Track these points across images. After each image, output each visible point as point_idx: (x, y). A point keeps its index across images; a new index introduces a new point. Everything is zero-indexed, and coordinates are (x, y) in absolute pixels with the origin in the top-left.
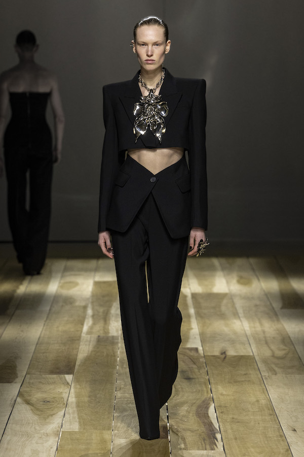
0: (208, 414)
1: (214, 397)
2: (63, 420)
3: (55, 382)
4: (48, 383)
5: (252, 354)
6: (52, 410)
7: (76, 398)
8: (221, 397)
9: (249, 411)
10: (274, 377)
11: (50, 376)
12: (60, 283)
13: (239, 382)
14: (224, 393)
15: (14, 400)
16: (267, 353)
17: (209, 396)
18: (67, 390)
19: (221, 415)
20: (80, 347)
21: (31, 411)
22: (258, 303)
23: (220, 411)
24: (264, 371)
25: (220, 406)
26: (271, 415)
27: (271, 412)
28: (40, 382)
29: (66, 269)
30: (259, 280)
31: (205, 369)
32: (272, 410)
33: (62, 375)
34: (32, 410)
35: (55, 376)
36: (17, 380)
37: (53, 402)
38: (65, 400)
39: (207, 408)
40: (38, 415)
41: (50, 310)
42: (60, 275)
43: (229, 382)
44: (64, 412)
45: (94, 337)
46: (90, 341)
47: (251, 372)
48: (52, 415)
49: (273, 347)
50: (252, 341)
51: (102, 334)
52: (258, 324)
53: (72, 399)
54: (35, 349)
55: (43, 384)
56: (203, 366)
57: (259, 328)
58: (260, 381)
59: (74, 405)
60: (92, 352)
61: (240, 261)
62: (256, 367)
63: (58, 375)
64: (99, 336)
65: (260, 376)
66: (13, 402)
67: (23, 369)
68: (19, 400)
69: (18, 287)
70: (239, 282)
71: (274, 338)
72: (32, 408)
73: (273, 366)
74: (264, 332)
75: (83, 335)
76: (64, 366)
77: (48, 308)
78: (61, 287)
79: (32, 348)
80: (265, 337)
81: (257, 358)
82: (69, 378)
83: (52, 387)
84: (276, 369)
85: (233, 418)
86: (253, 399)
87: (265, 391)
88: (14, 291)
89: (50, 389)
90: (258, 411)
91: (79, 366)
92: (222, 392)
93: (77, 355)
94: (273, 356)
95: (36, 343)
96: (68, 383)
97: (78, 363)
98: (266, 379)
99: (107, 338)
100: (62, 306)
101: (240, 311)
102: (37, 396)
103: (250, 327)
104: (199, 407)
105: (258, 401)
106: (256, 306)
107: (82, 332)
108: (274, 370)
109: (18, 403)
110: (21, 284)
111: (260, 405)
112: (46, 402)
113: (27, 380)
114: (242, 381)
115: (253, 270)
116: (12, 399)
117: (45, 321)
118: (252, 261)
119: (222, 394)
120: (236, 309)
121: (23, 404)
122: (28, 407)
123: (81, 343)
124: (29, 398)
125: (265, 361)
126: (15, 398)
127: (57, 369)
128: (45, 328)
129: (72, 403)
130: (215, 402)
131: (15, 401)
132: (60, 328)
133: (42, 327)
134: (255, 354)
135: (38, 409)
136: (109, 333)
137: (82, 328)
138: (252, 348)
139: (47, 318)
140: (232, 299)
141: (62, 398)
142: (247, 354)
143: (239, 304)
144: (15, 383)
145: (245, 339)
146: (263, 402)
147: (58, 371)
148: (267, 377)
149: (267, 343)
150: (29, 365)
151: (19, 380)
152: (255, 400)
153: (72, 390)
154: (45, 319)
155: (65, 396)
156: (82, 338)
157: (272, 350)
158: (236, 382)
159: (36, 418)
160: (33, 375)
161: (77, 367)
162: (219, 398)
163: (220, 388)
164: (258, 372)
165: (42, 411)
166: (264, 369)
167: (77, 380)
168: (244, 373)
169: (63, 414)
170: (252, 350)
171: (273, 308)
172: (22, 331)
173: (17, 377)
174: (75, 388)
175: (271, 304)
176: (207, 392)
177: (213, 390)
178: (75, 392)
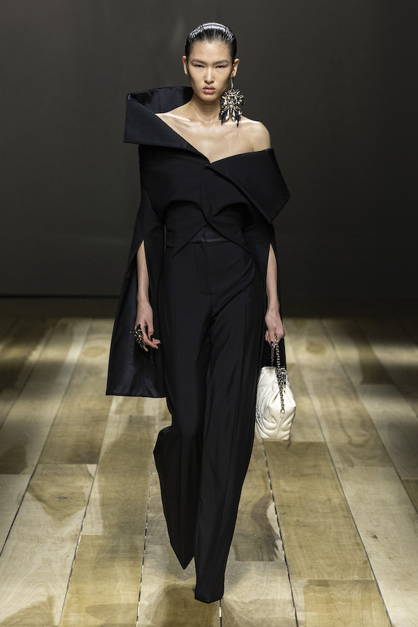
0: (266, 515)
1: (275, 494)
2: (83, 521)
3: (74, 474)
4: (65, 475)
5: (323, 441)
6: (70, 509)
7: (100, 493)
8: (284, 495)
9: (318, 512)
10: (350, 470)
11: (69, 466)
12: (83, 348)
13: (306, 475)
14: (288, 489)
15: (21, 496)
16: (343, 440)
17: (268, 492)
18: (89, 484)
19: (283, 516)
20: (107, 430)
21: (43, 510)
22: (332, 376)
23: (282, 511)
24: (338, 462)
25: (282, 506)
26: (345, 517)
27: (346, 514)
28: (55, 473)
29: (91, 331)
30: (334, 347)
31: (263, 458)
32: (347, 512)
33: (84, 465)
34: (44, 508)
35: (74, 466)
36: (26, 470)
37: (72, 499)
38: (87, 496)
39: (266, 507)
40: (52, 514)
41: (70, 382)
42: (83, 339)
43: (293, 476)
44: (84, 511)
45: (125, 417)
46: (120, 422)
47: (321, 463)
48: (69, 515)
49: (350, 432)
50: (323, 424)
51: (134, 413)
52: (331, 404)
53: (96, 496)
54: (50, 432)
55: (59, 475)
56: (262, 455)
57: (332, 408)
58: (333, 474)
59: (98, 503)
60: (122, 435)
61: (310, 324)
62: (328, 456)
63: (78, 465)
64: (131, 416)
65: (332, 468)
66: (20, 498)
67: (33, 457)
68: (28, 495)
69: (30, 354)
70: (308, 349)
71: (352, 420)
72: (45, 505)
73: (350, 456)
74: (339, 413)
75: (111, 414)
76: (86, 454)
77: (67, 380)
78: (85, 353)
79: (46, 430)
80: (340, 420)
81: (329, 446)
82: (92, 468)
83: (70, 479)
84: (354, 459)
85: (298, 521)
86: (323, 497)
87: (339, 487)
88: (25, 358)
89: (67, 483)
90: (330, 513)
91: (105, 453)
92: (286, 488)
93: (102, 439)
94: (350, 443)
95: (51, 424)
96: (90, 475)
97: (104, 449)
98: (340, 471)
99: (142, 418)
100: (86, 378)
101: (310, 386)
102: (51, 490)
103: (322, 407)
104: (256, 506)
105: (329, 500)
106: (330, 380)
107: (109, 410)
108: (351, 461)
109: (27, 500)
110: (34, 349)
111: (333, 505)
112: (62, 498)
113: (39, 470)
114: (311, 474)
115: (327, 334)
116: (19, 494)
117: (64, 397)
118: (326, 323)
119: (285, 491)
120: (304, 383)
121: (33, 500)
122: (39, 504)
123: (108, 425)
124: (40, 493)
125: (340, 450)
126: (23, 493)
127: (78, 456)
128: (63, 405)
129: (95, 500)
130: (276, 500)
131: (23, 497)
132: (83, 406)
133: (59, 404)
134: (327, 440)
135: (51, 507)
136: (143, 412)
137: (110, 405)
138: (325, 433)
139: (66, 392)
140: (299, 371)
141: (83, 493)
142: (317, 440)
143: (308, 377)
144: (24, 474)
145: (316, 421)
146: (336, 501)
147: (78, 459)
148: (342, 469)
149: (342, 426)
150: (42, 451)
151: (29, 470)
152: (326, 498)
153: (96, 484)
154: (63, 393)
155: (86, 491)
156: (109, 419)
157: (349, 436)
158: (303, 475)
159: (49, 518)
160: (47, 465)
161: (102, 454)
162: (281, 496)
163: (283, 483)
164: (331, 464)
165: (57, 510)
166: (339, 460)
167: (102, 471)
168: (312, 464)
169: (84, 514)
170: (324, 435)
171: (352, 383)
172: (34, 409)
173: (26, 467)
174: (100, 481)
175: (349, 379)
176: (266, 488)
177: (274, 485)
178: (100, 486)
